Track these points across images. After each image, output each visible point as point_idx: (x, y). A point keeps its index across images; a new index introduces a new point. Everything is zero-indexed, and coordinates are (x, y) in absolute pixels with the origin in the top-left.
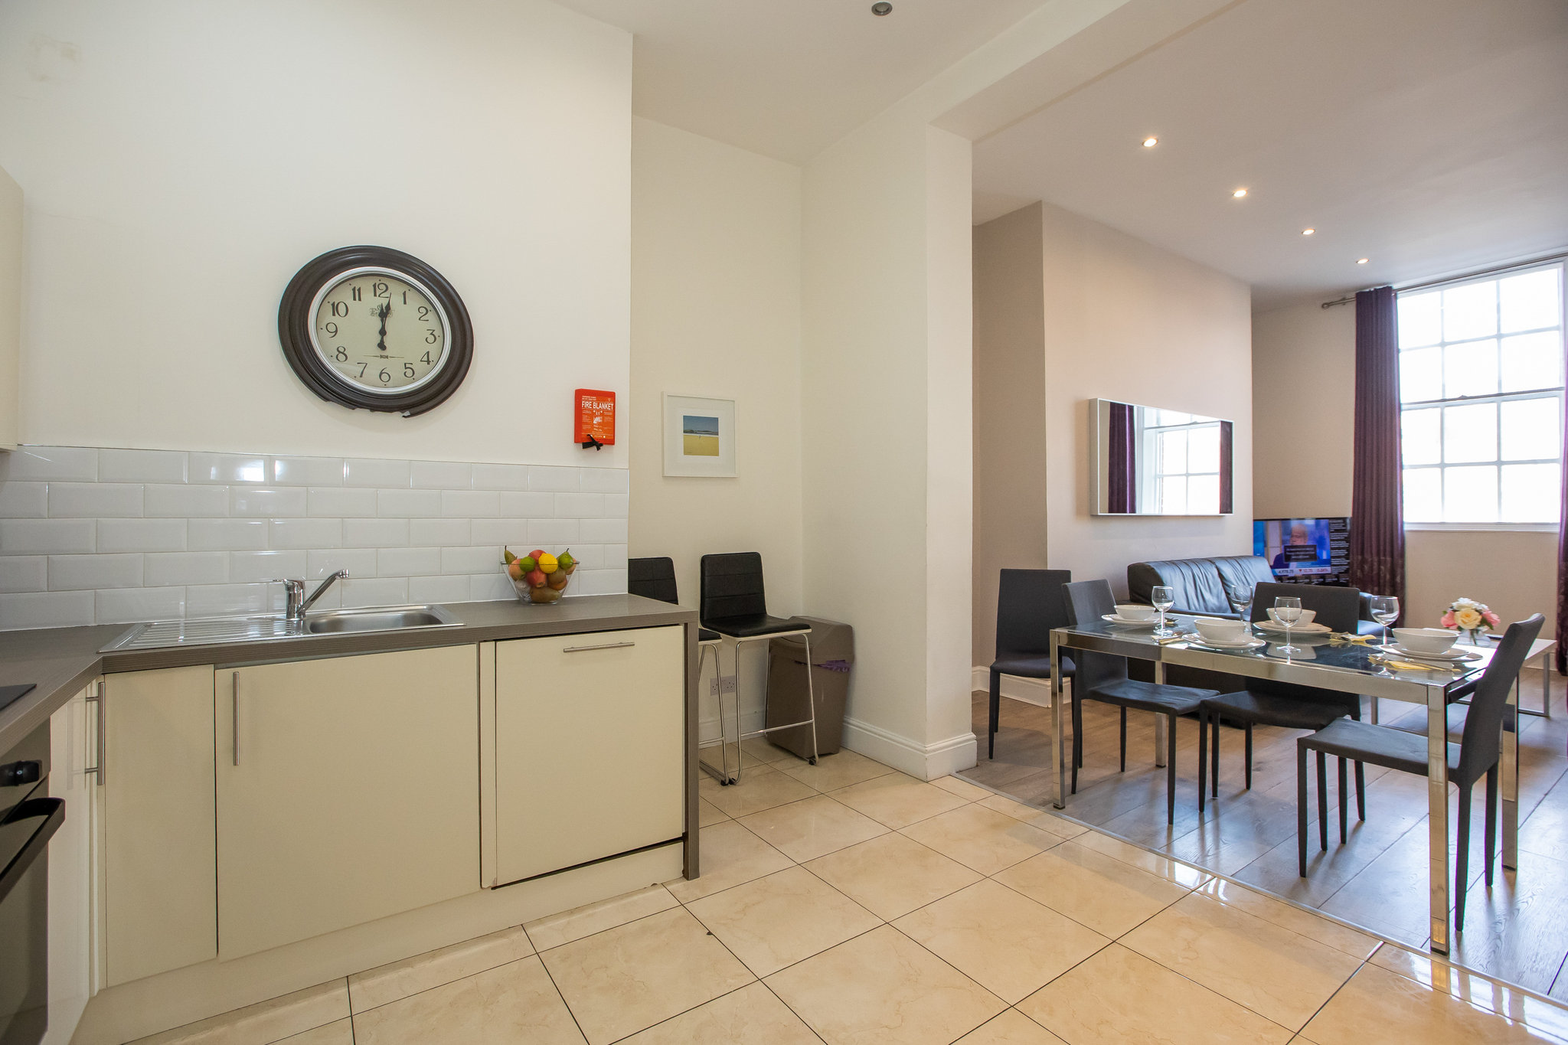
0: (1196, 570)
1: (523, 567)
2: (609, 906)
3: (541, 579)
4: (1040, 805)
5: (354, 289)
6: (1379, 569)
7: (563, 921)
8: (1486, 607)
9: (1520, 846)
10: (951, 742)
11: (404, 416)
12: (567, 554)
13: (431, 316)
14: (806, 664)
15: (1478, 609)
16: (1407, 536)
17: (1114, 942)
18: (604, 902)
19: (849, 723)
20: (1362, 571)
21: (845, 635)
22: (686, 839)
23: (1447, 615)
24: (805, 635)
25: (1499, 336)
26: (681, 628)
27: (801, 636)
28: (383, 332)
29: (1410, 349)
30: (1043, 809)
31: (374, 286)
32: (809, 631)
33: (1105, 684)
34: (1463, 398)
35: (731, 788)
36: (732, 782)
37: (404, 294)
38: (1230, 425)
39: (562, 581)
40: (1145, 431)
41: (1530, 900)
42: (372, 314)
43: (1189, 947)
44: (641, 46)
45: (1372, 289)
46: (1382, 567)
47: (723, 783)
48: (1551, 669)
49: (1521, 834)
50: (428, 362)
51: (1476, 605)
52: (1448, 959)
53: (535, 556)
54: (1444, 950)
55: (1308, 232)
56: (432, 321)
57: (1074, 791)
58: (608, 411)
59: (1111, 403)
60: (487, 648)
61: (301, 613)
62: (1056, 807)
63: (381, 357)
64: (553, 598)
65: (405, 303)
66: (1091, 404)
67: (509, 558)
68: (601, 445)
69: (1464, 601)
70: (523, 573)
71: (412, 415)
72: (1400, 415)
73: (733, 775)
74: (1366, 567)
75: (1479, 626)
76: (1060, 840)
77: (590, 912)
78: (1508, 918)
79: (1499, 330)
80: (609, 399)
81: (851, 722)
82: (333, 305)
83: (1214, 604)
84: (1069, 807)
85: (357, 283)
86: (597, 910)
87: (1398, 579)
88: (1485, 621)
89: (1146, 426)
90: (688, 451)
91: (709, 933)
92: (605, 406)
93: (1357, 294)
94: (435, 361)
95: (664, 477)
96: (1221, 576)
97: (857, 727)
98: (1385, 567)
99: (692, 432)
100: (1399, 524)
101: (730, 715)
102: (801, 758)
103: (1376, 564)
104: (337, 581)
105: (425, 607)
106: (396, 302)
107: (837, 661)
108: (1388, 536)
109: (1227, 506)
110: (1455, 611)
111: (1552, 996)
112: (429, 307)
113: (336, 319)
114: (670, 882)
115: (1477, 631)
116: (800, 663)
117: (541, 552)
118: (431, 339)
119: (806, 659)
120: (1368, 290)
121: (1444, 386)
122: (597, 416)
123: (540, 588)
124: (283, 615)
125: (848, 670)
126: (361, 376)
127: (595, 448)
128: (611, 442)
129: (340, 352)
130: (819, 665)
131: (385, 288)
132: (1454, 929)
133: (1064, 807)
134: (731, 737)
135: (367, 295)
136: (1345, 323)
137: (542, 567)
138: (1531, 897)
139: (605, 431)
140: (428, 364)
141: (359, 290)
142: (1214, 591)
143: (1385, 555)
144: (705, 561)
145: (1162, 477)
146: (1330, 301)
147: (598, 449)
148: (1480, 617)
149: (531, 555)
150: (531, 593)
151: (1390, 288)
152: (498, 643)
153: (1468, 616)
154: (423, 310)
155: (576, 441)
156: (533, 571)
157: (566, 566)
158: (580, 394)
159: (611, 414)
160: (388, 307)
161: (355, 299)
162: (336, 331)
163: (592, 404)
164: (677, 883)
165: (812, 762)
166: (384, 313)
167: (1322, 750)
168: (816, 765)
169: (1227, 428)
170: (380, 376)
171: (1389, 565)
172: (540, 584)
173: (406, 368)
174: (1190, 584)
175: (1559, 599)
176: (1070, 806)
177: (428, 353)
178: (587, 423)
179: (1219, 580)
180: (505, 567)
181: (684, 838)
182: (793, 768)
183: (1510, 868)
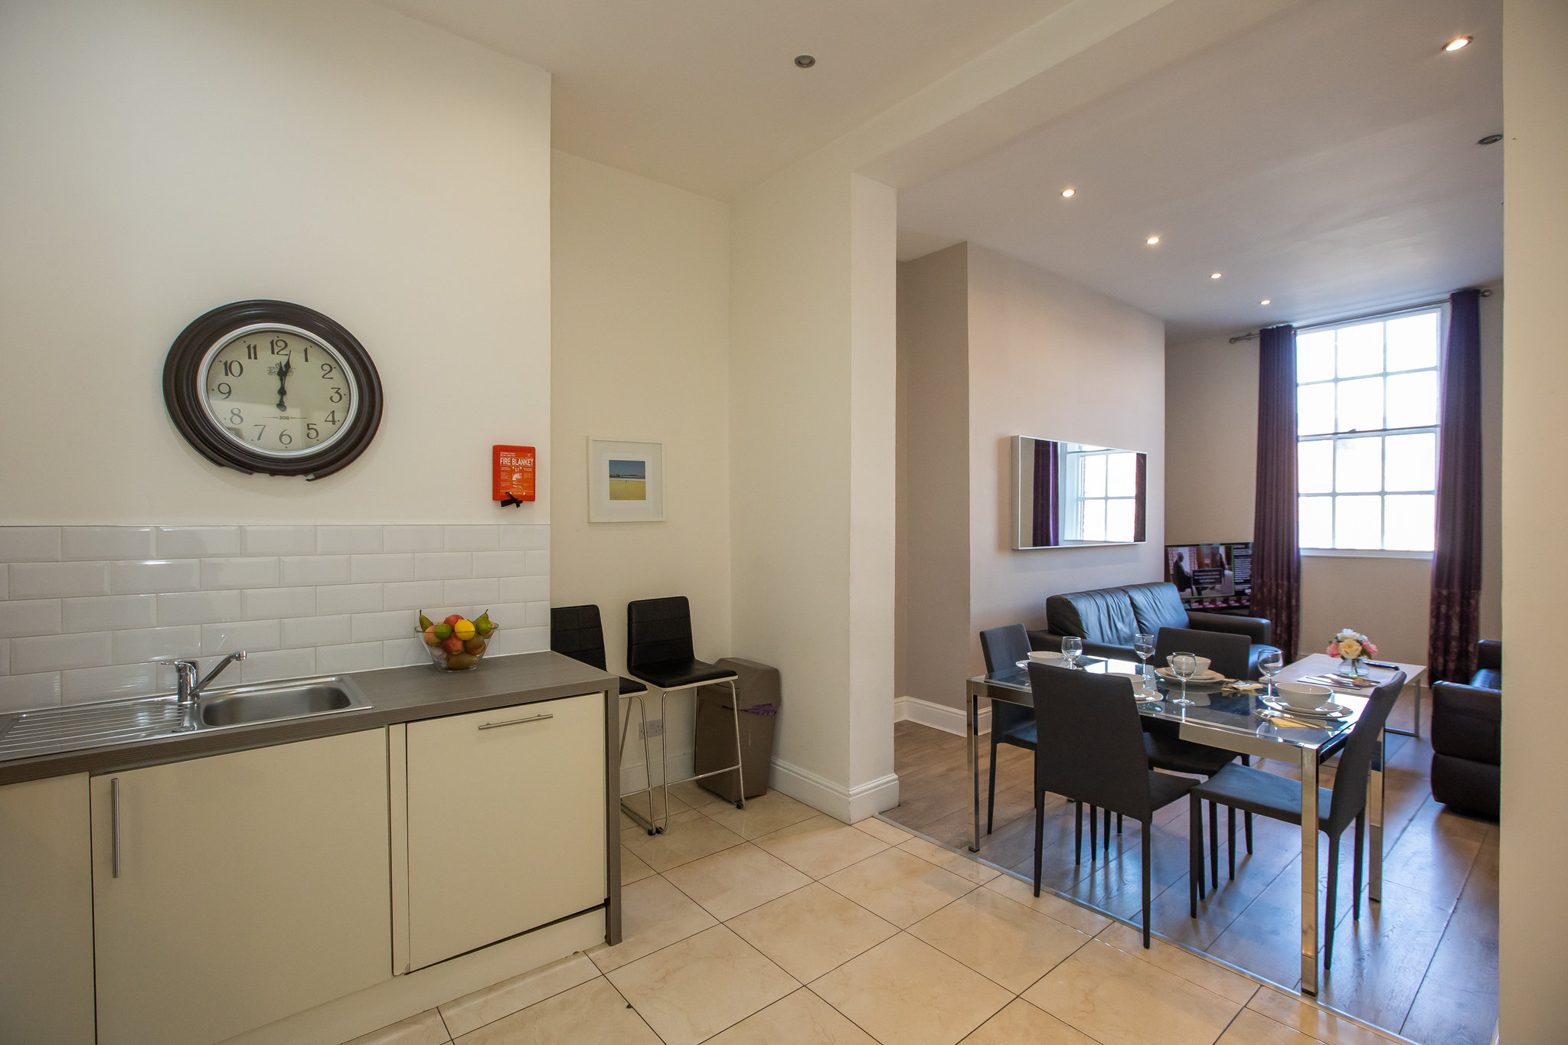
0: (1110, 600)
1: (437, 635)
2: (530, 980)
3: (458, 646)
4: (956, 847)
5: (249, 347)
6: (1277, 591)
7: (480, 1000)
8: (1366, 638)
9: (1385, 876)
10: (877, 783)
11: (308, 480)
12: (485, 617)
13: (335, 373)
14: (733, 709)
15: (1359, 639)
16: (1303, 562)
17: (1018, 996)
18: (523, 976)
19: (775, 764)
20: (1262, 593)
21: (771, 678)
22: (609, 905)
23: (1332, 645)
24: (731, 682)
25: (1385, 374)
26: (601, 696)
27: (728, 682)
28: (282, 392)
29: (1307, 384)
30: (959, 851)
31: (272, 343)
32: (736, 677)
33: (1020, 727)
34: (1353, 432)
35: (658, 838)
36: (659, 831)
37: (306, 351)
38: (1144, 456)
39: (480, 647)
40: (1068, 455)
41: (1391, 933)
42: (270, 373)
43: (1087, 999)
44: (559, 85)
45: (1275, 327)
46: (1280, 591)
47: (650, 833)
48: (1422, 685)
49: (1385, 865)
50: (334, 422)
51: (1357, 636)
52: (1316, 1000)
53: (451, 622)
54: (1313, 991)
55: (1216, 276)
56: (337, 380)
57: (989, 832)
58: (528, 467)
59: (1036, 440)
60: (397, 730)
61: (194, 695)
62: (971, 850)
63: (281, 418)
64: (471, 663)
65: (307, 360)
66: (1013, 440)
67: (424, 623)
68: (521, 502)
69: (1347, 632)
70: (439, 640)
71: (317, 478)
72: (1297, 445)
73: (659, 824)
74: (1265, 590)
75: (1359, 656)
76: (974, 886)
77: (509, 988)
78: (1370, 953)
79: (1385, 369)
80: (529, 455)
81: (778, 763)
82: (226, 364)
83: (1126, 633)
84: (983, 849)
85: (252, 341)
86: (516, 986)
87: (1294, 602)
88: (1365, 652)
89: (1069, 450)
90: (614, 496)
91: (629, 1006)
92: (524, 462)
93: (1261, 331)
94: (341, 422)
95: (589, 523)
96: (1133, 604)
97: (783, 768)
98: (1282, 590)
99: (618, 476)
100: (1295, 550)
101: (656, 760)
102: (730, 802)
103: (1274, 587)
104: (234, 661)
105: (333, 679)
106: (297, 360)
107: (764, 705)
108: (1285, 559)
109: (1140, 535)
110: (1339, 642)
111: (1403, 1036)
112: (334, 364)
113: (230, 379)
114: (591, 950)
115: (1358, 660)
116: (727, 708)
117: (458, 618)
118: (336, 397)
119: (733, 705)
120: (1270, 327)
121: (1336, 420)
122: (517, 473)
123: (457, 655)
124: (175, 698)
125: (775, 713)
126: (259, 439)
127: (514, 505)
128: (531, 498)
129: (234, 414)
130: (746, 711)
131: (283, 345)
132: (1323, 968)
133: (978, 850)
134: (657, 781)
135: (264, 353)
136: (1249, 357)
137: (459, 635)
138: (1392, 930)
139: (525, 488)
140: (334, 424)
141: (255, 348)
142: (1127, 620)
143: (1282, 580)
144: (632, 607)
145: (1083, 500)
146: (1238, 336)
147: (518, 506)
148: (1360, 648)
149: (447, 621)
150: (448, 659)
151: (1289, 327)
152: (409, 725)
153: (1350, 646)
154: (327, 368)
155: (495, 498)
156: (450, 637)
157: (484, 630)
158: (498, 451)
159: (530, 470)
160: (288, 365)
161: (250, 357)
162: (230, 392)
163: (511, 460)
164: (600, 949)
165: (739, 807)
166: (284, 372)
167: (1215, 800)
168: (744, 809)
169: (1141, 460)
170: (280, 438)
171: (1285, 589)
172: (456, 651)
173: (309, 429)
174: (1104, 614)
175: (1431, 622)
176: (985, 848)
177: (333, 412)
178: (505, 481)
179: (1131, 609)
180: (421, 635)
181: (607, 903)
182: (720, 813)
183: (1375, 900)
